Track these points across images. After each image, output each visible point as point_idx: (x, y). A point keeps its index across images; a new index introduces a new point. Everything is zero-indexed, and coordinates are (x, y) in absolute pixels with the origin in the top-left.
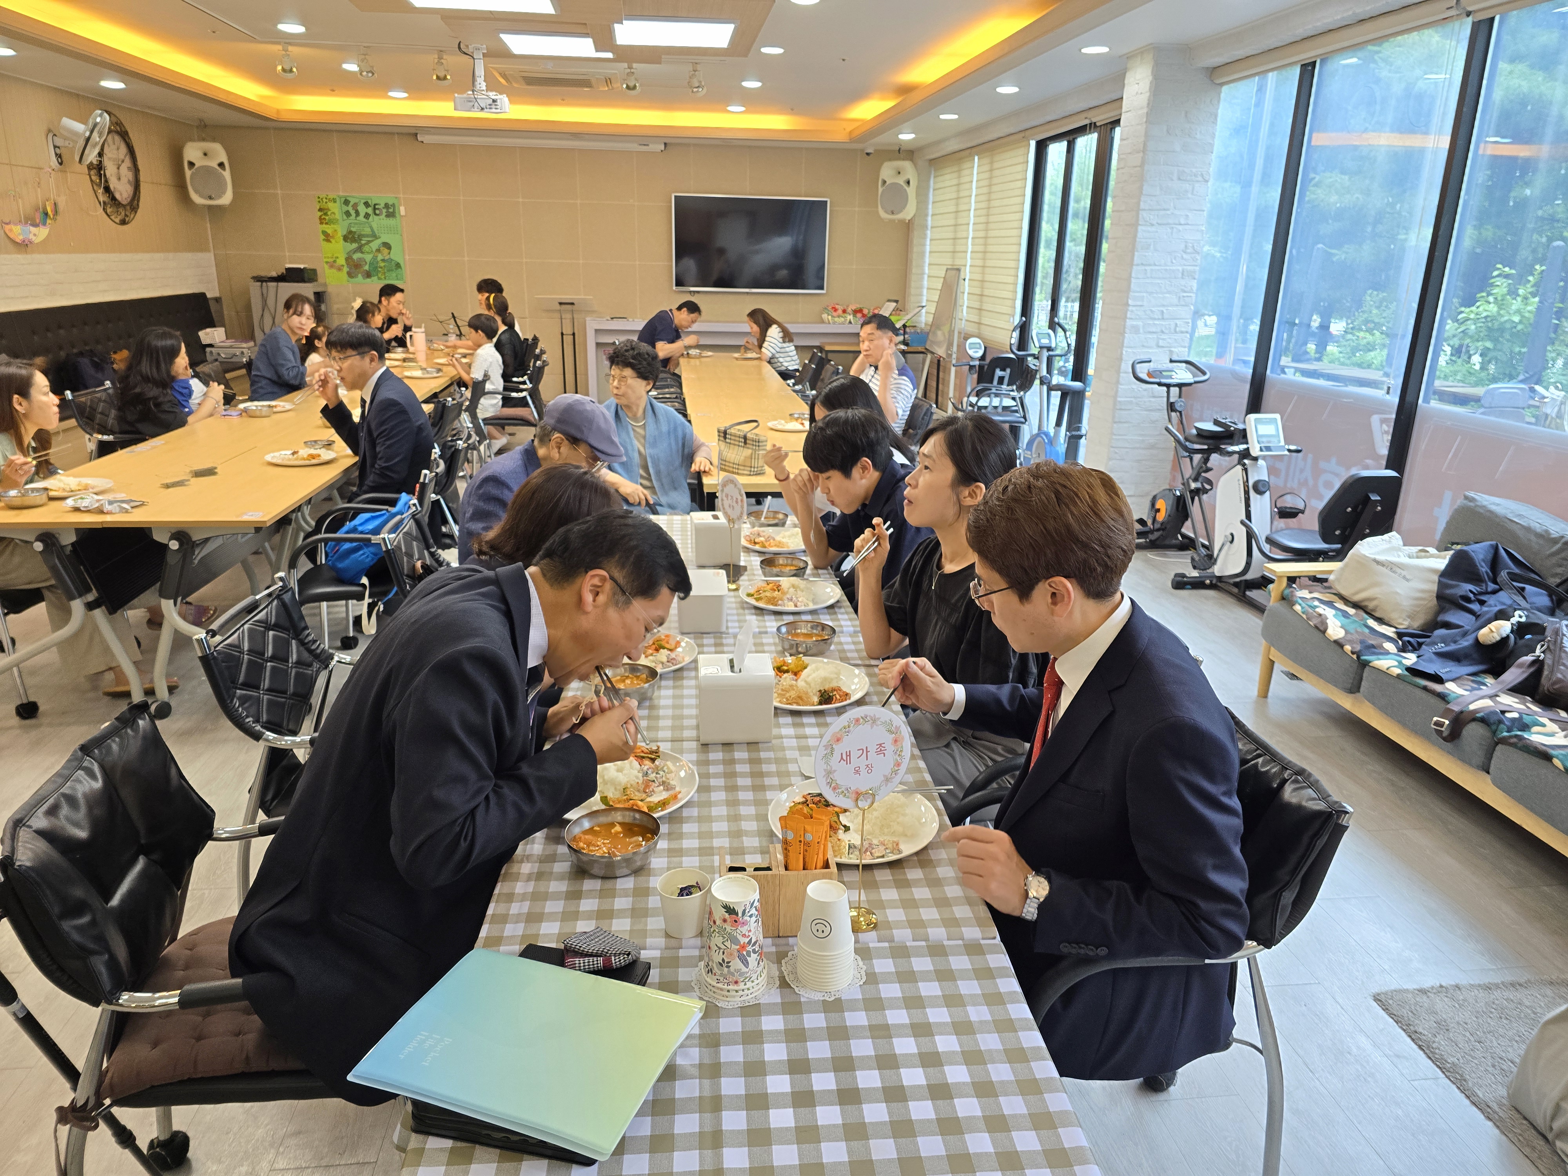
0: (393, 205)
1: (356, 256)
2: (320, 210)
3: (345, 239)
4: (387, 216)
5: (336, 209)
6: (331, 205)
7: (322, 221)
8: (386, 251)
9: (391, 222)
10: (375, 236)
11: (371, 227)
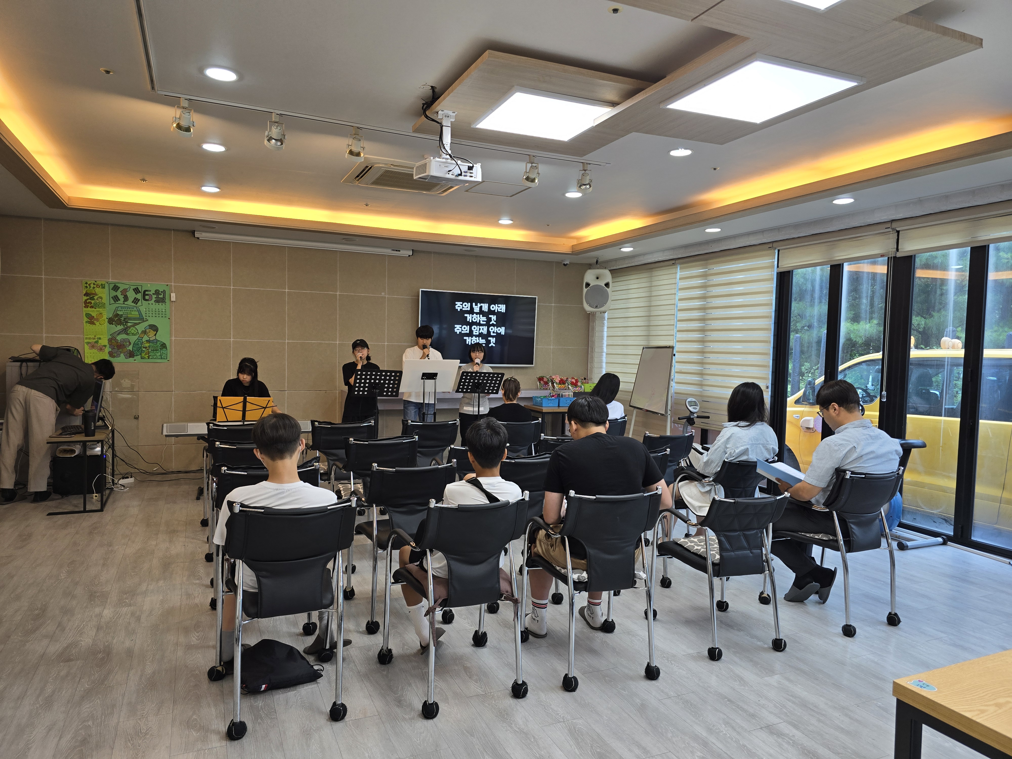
0: (164, 292)
1: (119, 338)
2: (86, 294)
3: (111, 321)
4: (157, 301)
5: (104, 294)
6: (98, 290)
7: (86, 304)
8: (152, 333)
9: (161, 306)
10: (142, 319)
11: (139, 311)
